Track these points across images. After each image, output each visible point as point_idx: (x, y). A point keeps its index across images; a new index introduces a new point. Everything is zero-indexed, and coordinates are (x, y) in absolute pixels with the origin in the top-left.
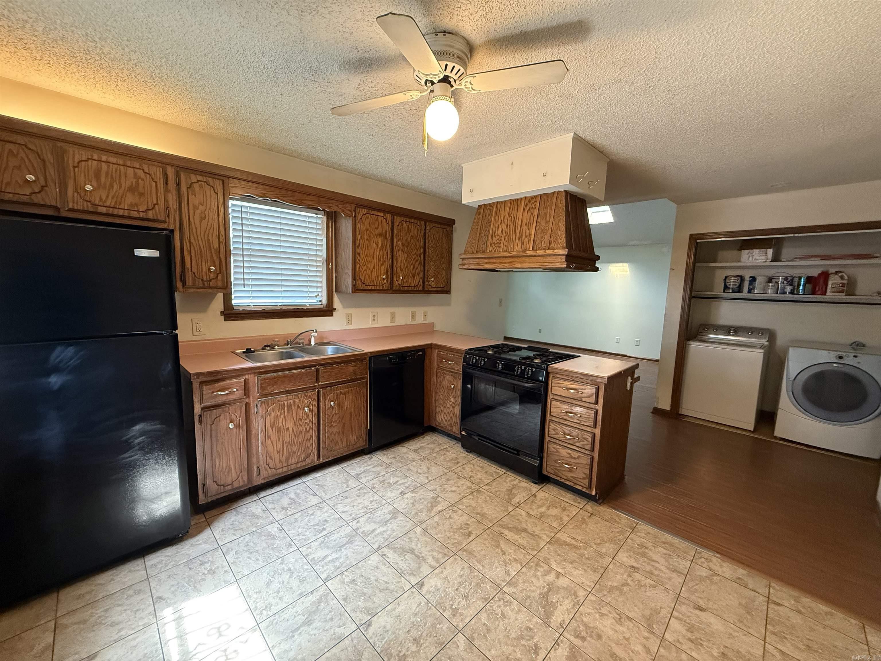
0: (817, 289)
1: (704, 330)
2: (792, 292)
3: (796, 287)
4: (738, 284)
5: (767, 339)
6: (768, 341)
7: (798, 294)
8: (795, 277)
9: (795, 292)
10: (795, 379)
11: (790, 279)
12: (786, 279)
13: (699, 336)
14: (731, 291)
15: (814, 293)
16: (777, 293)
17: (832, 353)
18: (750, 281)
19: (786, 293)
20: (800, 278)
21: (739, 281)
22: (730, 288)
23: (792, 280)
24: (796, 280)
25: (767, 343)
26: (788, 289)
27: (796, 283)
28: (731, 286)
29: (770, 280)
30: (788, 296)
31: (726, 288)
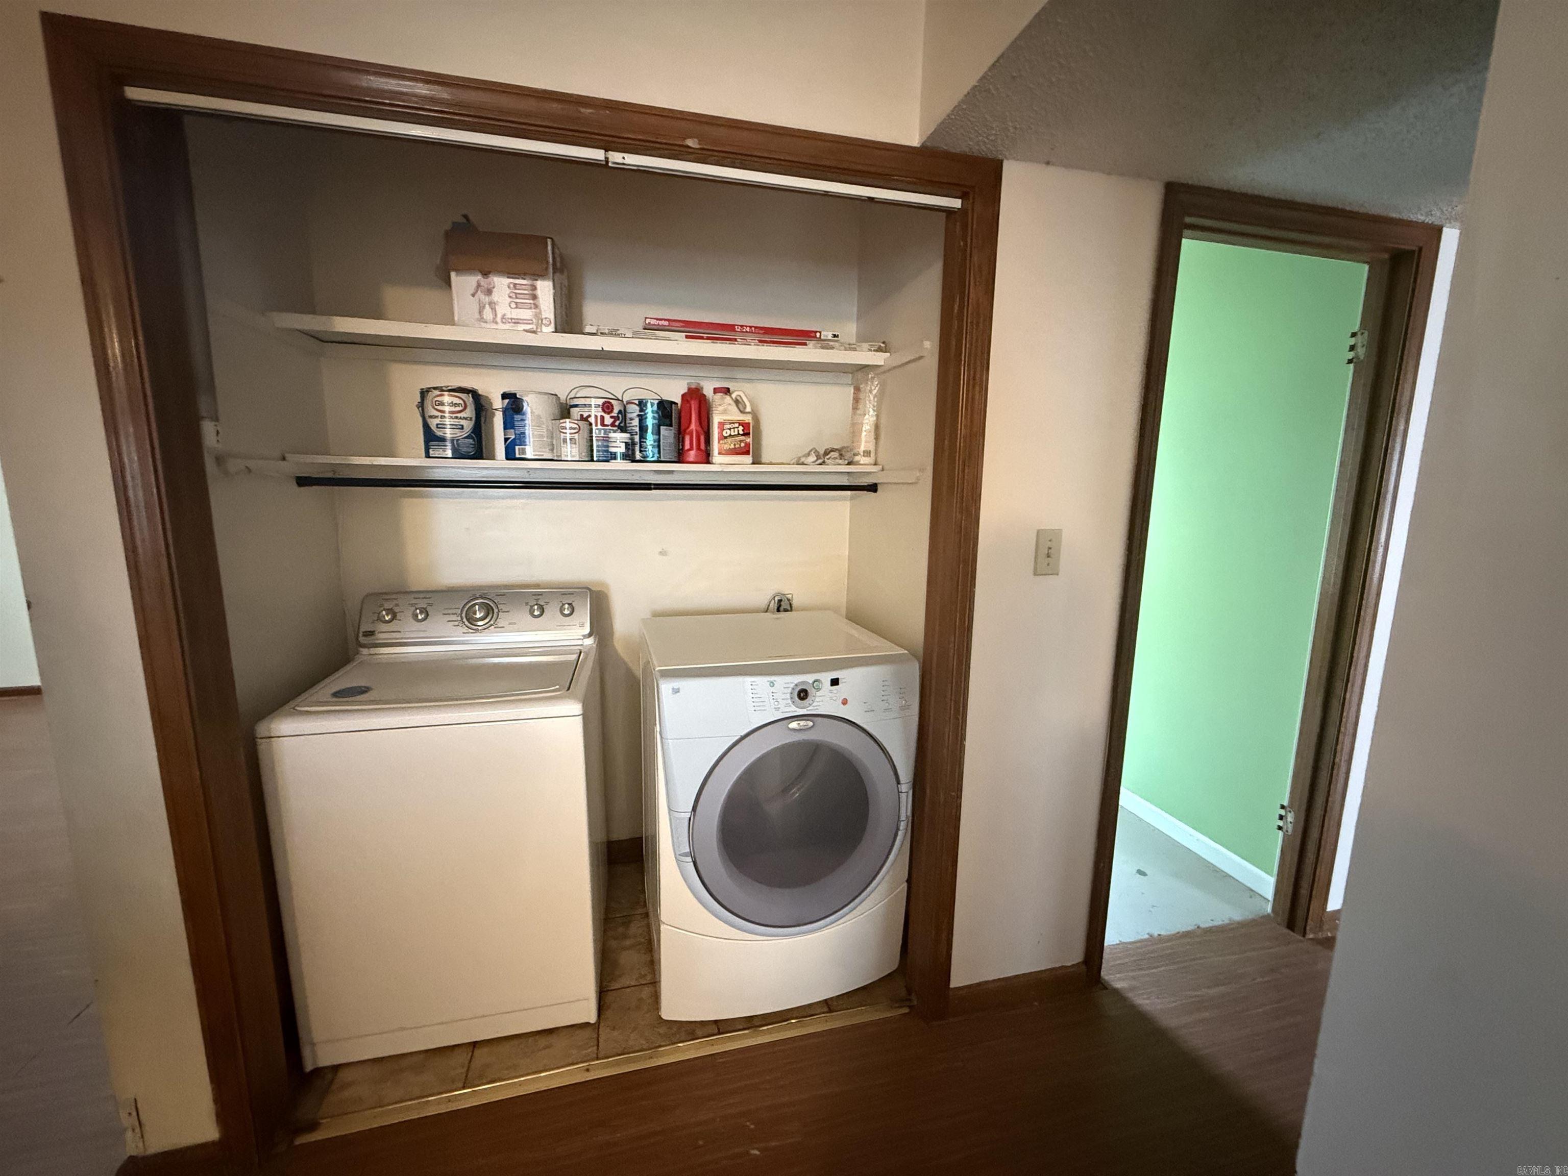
0: (687, 446)
1: (380, 619)
2: (629, 456)
3: (637, 438)
4: (468, 425)
5: (587, 630)
6: (590, 635)
7: (644, 461)
8: (629, 403)
9: (638, 456)
10: (694, 809)
11: (617, 408)
12: (607, 407)
13: (365, 651)
14: (449, 453)
15: (680, 458)
16: (592, 460)
17: (781, 681)
18: (505, 411)
19: (613, 456)
20: (642, 404)
21: (470, 412)
22: (442, 439)
23: (623, 413)
24: (633, 410)
25: (590, 641)
26: (619, 442)
27: (636, 422)
28: (448, 433)
29: (565, 411)
30: (620, 469)
31: (431, 438)
